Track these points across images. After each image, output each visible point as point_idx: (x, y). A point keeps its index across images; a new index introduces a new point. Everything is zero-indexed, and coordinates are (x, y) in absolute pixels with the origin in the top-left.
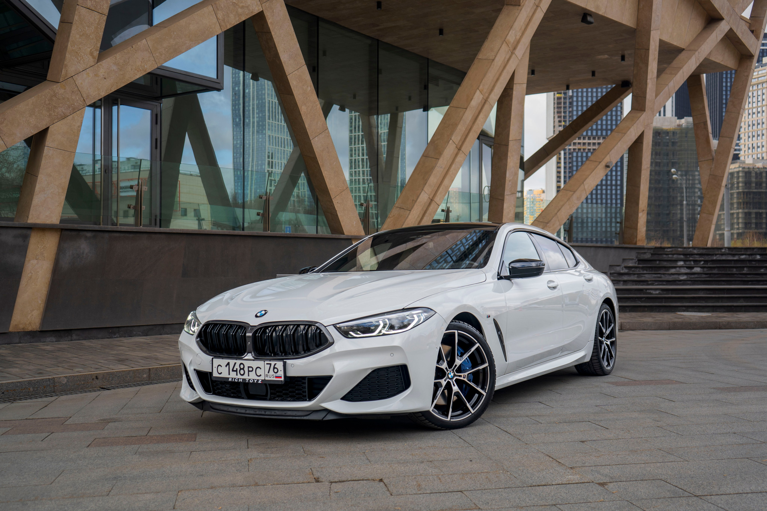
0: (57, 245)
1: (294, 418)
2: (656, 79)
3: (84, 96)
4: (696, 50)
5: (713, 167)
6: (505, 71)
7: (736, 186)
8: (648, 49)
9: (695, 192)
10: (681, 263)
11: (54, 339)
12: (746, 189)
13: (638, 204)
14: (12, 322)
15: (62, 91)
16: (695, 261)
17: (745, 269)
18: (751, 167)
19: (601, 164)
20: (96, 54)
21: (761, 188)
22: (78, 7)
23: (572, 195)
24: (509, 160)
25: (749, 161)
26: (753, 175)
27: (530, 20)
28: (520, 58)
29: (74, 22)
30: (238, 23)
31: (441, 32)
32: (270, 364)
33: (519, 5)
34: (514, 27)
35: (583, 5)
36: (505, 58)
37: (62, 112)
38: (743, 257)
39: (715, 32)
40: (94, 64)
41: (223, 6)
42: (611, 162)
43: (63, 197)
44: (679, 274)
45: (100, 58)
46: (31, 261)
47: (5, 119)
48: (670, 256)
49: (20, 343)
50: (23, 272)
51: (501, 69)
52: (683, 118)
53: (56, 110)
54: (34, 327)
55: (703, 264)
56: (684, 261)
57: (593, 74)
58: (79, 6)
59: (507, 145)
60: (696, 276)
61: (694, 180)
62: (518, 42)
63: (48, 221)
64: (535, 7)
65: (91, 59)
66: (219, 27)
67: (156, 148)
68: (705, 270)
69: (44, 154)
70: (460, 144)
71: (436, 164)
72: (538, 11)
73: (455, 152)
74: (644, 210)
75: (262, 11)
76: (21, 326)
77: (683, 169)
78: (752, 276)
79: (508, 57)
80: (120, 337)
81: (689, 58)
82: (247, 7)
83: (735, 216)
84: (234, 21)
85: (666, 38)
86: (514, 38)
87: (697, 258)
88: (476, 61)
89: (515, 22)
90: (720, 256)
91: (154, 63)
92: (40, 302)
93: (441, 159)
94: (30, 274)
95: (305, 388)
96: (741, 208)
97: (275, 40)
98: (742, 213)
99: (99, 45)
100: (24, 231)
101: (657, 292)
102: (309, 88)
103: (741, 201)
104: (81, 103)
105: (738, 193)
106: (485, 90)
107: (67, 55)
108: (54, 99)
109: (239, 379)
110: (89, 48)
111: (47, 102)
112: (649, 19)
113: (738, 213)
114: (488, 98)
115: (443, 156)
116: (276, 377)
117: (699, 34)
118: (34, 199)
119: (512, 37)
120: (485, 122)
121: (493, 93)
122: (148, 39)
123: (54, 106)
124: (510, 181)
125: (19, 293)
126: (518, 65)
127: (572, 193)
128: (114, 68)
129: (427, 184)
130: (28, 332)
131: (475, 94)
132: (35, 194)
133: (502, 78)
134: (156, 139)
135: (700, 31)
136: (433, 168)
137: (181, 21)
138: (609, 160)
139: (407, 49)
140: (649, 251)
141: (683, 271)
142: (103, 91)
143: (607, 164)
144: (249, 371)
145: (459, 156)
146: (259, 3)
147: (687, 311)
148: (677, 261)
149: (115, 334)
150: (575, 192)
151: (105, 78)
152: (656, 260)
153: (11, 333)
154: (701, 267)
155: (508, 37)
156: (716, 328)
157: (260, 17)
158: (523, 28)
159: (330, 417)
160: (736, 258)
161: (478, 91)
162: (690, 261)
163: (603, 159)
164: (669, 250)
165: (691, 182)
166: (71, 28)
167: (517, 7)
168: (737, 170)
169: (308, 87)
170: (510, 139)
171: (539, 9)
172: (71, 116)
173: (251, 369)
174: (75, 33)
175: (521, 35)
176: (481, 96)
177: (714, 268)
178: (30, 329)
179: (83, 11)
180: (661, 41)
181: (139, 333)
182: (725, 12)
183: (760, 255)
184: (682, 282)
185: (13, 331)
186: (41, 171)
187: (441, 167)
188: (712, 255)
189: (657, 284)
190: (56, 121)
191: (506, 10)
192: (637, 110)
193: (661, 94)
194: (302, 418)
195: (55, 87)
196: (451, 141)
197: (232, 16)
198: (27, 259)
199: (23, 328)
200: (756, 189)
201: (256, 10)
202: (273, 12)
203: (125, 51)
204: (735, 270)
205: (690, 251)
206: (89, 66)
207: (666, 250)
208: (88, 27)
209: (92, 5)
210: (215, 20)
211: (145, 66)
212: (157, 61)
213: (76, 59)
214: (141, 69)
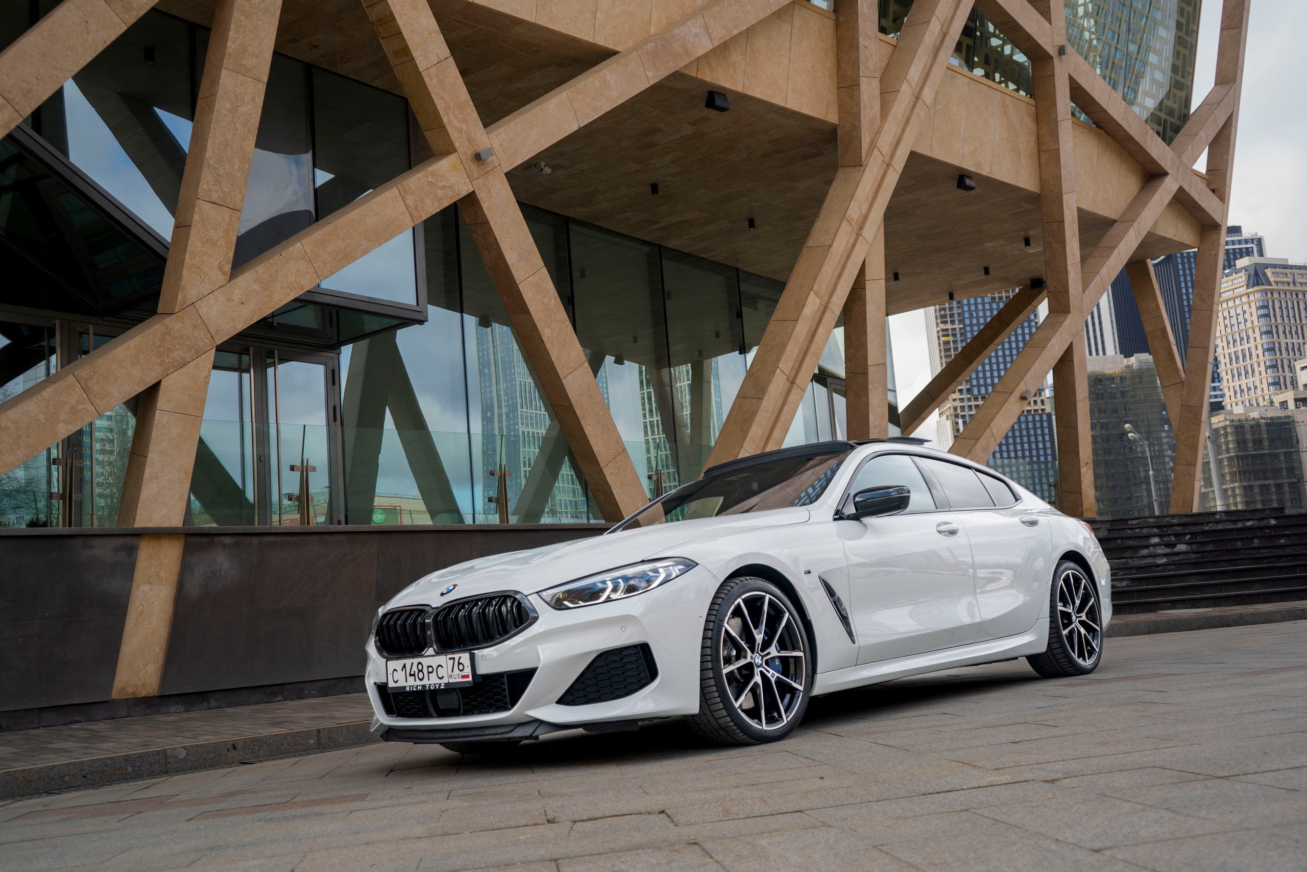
0: (180, 560)
2: (1080, 265)
3: (213, 331)
4: (1134, 221)
5: (1184, 393)
6: (850, 262)
7: (1224, 448)
8: (1062, 222)
9: (1164, 463)
10: (1156, 540)
11: (181, 708)
12: (1240, 451)
13: (1077, 453)
14: (115, 684)
15: (179, 325)
16: (1176, 535)
17: (1255, 541)
18: (1243, 418)
19: (1013, 395)
20: (228, 268)
21: (1263, 449)
22: (198, 201)
23: (975, 444)
24: (870, 396)
25: (1239, 410)
26: (1247, 428)
27: (880, 186)
28: (870, 242)
29: (193, 224)
30: (438, 210)
31: (751, 223)
33: (861, 165)
34: (856, 196)
35: (956, 163)
36: (848, 242)
37: (181, 357)
38: (1249, 523)
39: (1158, 192)
40: (224, 283)
42: (1027, 391)
43: (187, 486)
44: (1155, 556)
45: (233, 276)
46: (142, 587)
47: (95, 372)
48: (1137, 531)
49: (130, 717)
50: (130, 605)
51: (844, 259)
52: (1133, 356)
53: (171, 354)
54: (150, 690)
55: (1190, 539)
56: (1160, 536)
57: (987, 271)
58: (200, 201)
59: (865, 373)
60: (1181, 557)
61: (1160, 444)
62: (866, 218)
63: (166, 524)
64: (885, 167)
65: (221, 276)
66: (409, 218)
67: (335, 420)
68: (1194, 547)
69: (155, 422)
70: (793, 374)
71: (759, 407)
72: (889, 172)
73: (787, 388)
74: (1087, 464)
75: (474, 192)
76: (130, 690)
77: (1143, 430)
78: (1267, 550)
79: (852, 241)
80: (284, 700)
81: (1125, 232)
82: (451, 187)
83: (1230, 493)
84: (432, 208)
85: (1087, 206)
86: (858, 212)
87: (1179, 529)
88: (805, 251)
89: (856, 189)
90: (1214, 524)
91: (314, 276)
92: (157, 650)
93: (766, 398)
94: (141, 607)
96: (1237, 481)
97: (496, 233)
98: (1239, 487)
99: (231, 254)
100: (129, 541)
101: (1124, 584)
102: (553, 301)
103: (1234, 470)
104: (208, 342)
105: (1230, 459)
106: (823, 292)
107: (184, 272)
108: (168, 338)
109: (418, 687)
110: (217, 260)
111: (158, 343)
112: (1058, 177)
113: (1233, 489)
114: (828, 303)
115: (767, 393)
116: (462, 678)
117: (1135, 197)
118: (142, 491)
119: (855, 210)
120: (827, 339)
121: (835, 295)
122: (304, 241)
123: (168, 349)
124: (875, 428)
125: (125, 637)
126: (868, 253)
127: (974, 441)
128: (256, 287)
129: (748, 438)
130: (140, 698)
131: (807, 297)
132: (144, 483)
133: (846, 273)
134: (335, 408)
135: (1136, 193)
136: (755, 413)
137: (352, 213)
138: (1024, 389)
139: (704, 256)
140: (1104, 526)
141: (1161, 550)
142: (239, 323)
143: (1023, 395)
144: (431, 673)
145: (793, 392)
146: (468, 180)
147: (1174, 609)
148: (1148, 537)
149: (276, 696)
150: (978, 440)
151: (242, 303)
152: (1116, 539)
153: (114, 701)
154: (1187, 544)
155: (849, 212)
156: (1223, 626)
157: (471, 199)
158: (870, 198)
160: (1240, 525)
161: (812, 294)
162: (1169, 535)
163: (1016, 388)
164: (1134, 522)
165: (1156, 448)
166: (189, 234)
167: (858, 168)
168: (1223, 424)
169: (551, 299)
170: (869, 364)
171: (891, 169)
172: (194, 362)
174: (195, 239)
175: (868, 207)
176: (818, 301)
177: (1208, 543)
178: (144, 693)
179: (206, 207)
180: (1080, 210)
181: (314, 692)
182: (1169, 164)
183: (1275, 518)
184: (1161, 567)
185: (118, 698)
186: (151, 447)
187: (767, 411)
188: (1203, 524)
189: (1121, 573)
190: (172, 371)
191: (841, 174)
192: (1058, 312)
193: (1091, 286)
195: (168, 320)
196: (778, 370)
197: (428, 201)
198: (134, 584)
199: (133, 693)
200: (1254, 451)
201: (464, 190)
202: (490, 191)
203: (271, 261)
204: (1239, 544)
205: (1167, 521)
206: (217, 287)
207: (1129, 522)
208: (214, 229)
209: (219, 197)
210: (403, 208)
211: (302, 282)
212: (319, 273)
213: (198, 278)
214: (295, 286)
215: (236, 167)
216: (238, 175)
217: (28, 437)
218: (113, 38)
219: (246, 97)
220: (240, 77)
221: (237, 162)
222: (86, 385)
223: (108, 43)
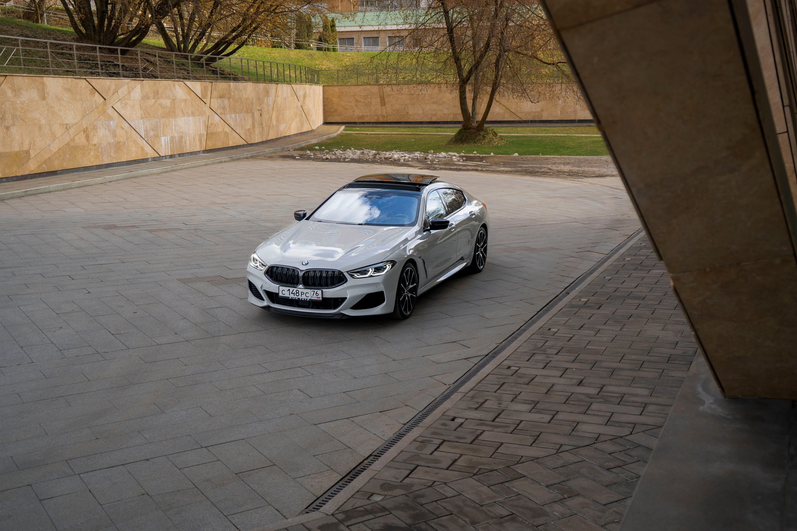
1: (325, 318)
32: (314, 291)
95: (332, 303)
109: (295, 298)
116: (317, 298)
144: (301, 294)
159: (344, 318)
173: (302, 293)
194: (330, 318)
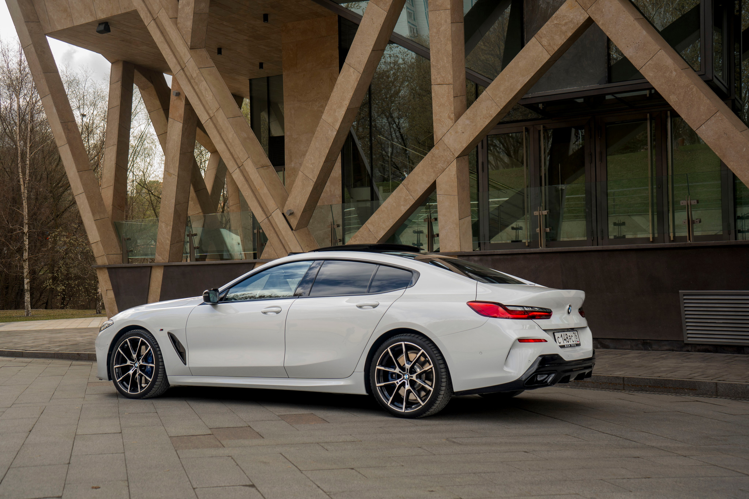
3: (452, 150)
15: (437, 152)
20: (452, 116)
29: (433, 98)
30: (565, 40)
37: (442, 166)
40: (452, 125)
41: (545, 33)
43: (458, 230)
45: (456, 120)
47: (409, 181)
53: (437, 166)
58: (433, 85)
63: (452, 250)
65: (450, 121)
66: (547, 53)
75: (589, 17)
82: (571, 21)
91: (496, 107)
99: (453, 108)
104: (452, 157)
108: (434, 158)
110: (447, 112)
111: (430, 162)
122: (487, 89)
123: (435, 164)
128: (468, 122)
142: (464, 143)
146: (583, 11)
151: (463, 133)
172: (448, 168)
174: (435, 106)
179: (436, 87)
186: (439, 213)
190: (439, 174)
195: (432, 150)
197: (555, 38)
201: (582, 19)
202: (601, 12)
203: (472, 106)
206: (450, 127)
208: (442, 98)
209: (441, 80)
210: (541, 48)
211: (491, 113)
212: (499, 105)
213: (440, 125)
214: (487, 116)
215: (445, 61)
216: (447, 65)
217: (392, 214)
218: (383, 21)
219: (442, 22)
220: (438, 12)
221: (445, 58)
222: (407, 187)
223: (382, 24)
